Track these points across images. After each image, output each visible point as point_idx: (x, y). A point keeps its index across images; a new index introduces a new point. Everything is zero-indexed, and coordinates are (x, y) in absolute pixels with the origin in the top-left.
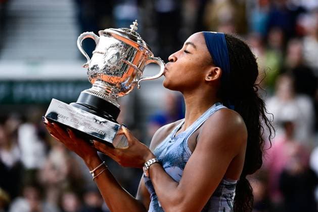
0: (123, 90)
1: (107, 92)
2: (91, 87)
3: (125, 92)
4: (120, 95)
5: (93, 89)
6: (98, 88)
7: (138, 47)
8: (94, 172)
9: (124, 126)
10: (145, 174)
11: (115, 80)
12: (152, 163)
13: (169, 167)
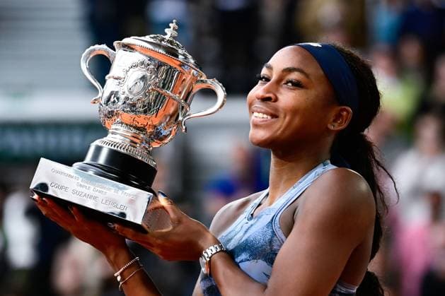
0: (158, 136)
1: (132, 142)
2: (106, 136)
3: (161, 139)
4: (155, 145)
5: (109, 138)
6: (118, 137)
7: (180, 66)
8: (121, 274)
9: (162, 194)
10: (204, 270)
11: (142, 120)
12: (214, 251)
13: (248, 260)
